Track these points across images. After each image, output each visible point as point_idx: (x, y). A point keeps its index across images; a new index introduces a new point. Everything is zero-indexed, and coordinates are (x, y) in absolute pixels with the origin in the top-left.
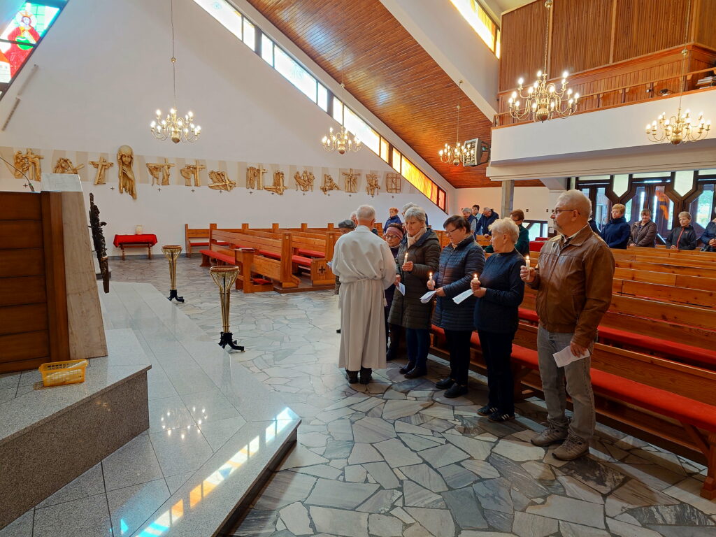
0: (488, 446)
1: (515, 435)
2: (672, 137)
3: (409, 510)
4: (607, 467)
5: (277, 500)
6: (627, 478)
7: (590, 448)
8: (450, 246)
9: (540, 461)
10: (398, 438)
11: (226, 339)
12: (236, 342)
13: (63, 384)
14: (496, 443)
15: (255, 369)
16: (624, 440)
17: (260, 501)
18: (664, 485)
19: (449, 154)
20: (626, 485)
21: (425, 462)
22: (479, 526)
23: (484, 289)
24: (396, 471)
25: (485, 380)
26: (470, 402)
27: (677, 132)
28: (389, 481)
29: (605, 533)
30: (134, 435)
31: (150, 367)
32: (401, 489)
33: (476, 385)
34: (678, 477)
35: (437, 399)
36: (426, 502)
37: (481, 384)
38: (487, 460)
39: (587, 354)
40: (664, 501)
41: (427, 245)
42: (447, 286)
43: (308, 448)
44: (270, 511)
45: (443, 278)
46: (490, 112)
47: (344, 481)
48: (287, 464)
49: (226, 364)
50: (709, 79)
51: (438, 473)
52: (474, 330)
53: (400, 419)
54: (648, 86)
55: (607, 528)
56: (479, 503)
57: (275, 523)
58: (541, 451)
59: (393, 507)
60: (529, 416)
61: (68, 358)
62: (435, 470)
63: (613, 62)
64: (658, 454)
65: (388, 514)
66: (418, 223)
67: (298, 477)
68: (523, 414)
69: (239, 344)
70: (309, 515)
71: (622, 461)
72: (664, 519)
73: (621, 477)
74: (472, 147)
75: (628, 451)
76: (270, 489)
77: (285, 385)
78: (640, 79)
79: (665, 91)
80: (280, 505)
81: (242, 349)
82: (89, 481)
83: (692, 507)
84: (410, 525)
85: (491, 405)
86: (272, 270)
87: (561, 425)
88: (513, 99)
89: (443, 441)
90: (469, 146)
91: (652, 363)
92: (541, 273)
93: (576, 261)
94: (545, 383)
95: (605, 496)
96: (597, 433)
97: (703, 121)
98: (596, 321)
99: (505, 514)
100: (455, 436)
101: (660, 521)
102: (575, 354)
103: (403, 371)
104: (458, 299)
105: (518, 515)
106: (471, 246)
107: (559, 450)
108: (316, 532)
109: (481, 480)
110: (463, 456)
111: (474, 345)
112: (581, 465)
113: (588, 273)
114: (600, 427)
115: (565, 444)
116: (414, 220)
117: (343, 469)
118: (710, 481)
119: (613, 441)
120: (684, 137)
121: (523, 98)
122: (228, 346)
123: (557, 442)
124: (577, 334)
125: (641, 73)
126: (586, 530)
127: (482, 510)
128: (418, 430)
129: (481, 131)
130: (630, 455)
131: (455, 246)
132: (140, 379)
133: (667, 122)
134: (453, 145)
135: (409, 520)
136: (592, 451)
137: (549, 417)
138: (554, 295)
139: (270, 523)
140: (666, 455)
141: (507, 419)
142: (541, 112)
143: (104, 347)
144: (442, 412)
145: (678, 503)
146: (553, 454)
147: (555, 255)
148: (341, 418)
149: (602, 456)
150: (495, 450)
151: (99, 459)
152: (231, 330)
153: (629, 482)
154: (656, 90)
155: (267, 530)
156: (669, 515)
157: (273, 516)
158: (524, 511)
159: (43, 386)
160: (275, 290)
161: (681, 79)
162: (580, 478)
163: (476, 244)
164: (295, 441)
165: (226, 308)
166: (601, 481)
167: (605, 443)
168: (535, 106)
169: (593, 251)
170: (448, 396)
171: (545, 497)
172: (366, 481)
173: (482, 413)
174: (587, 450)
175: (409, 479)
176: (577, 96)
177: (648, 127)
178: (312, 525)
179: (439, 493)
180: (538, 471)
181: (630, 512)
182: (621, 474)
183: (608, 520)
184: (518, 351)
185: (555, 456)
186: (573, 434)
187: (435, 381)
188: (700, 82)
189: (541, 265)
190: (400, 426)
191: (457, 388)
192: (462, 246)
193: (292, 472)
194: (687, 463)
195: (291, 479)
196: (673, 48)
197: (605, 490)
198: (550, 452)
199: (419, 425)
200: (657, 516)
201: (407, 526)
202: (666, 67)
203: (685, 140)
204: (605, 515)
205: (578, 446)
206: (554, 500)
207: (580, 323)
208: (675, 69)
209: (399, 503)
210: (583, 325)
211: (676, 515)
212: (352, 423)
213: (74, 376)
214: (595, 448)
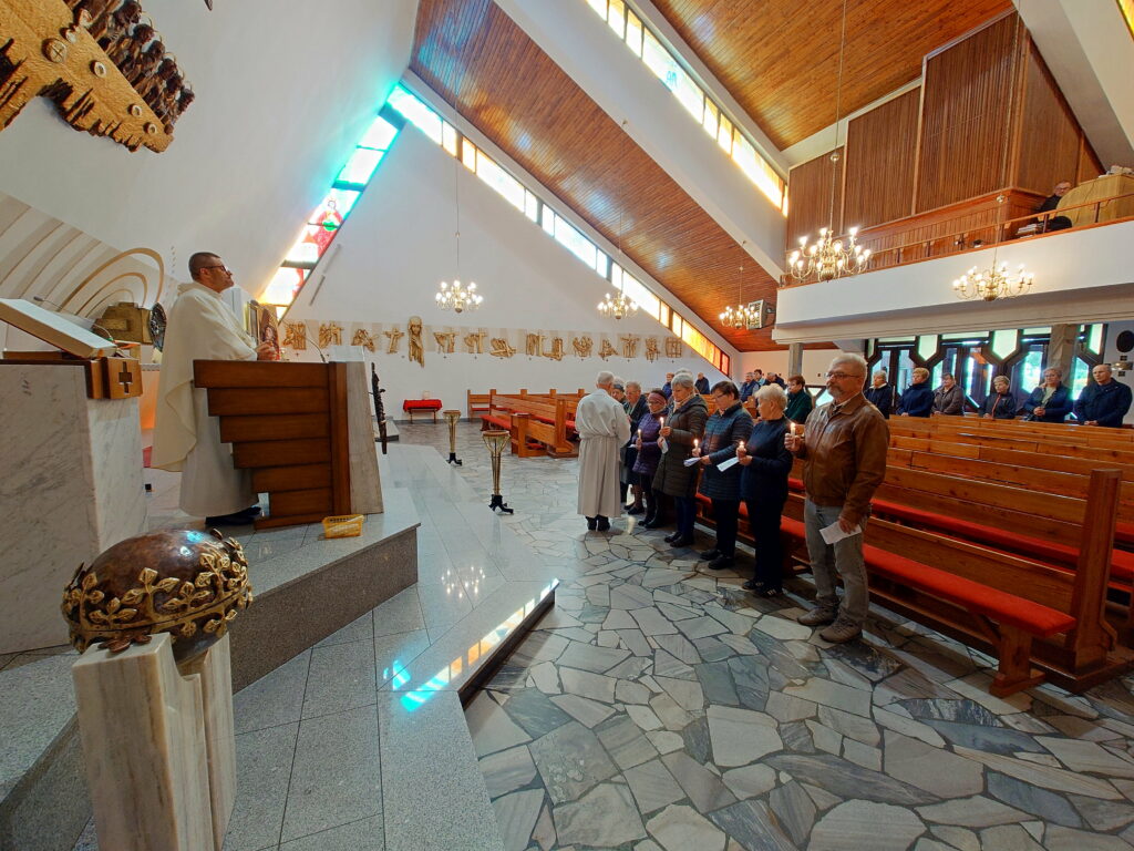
0: (749, 622)
1: (780, 612)
2: (985, 293)
3: (659, 679)
4: (882, 653)
5: (530, 658)
6: (903, 667)
7: (864, 632)
8: (718, 413)
9: (805, 641)
10: (655, 606)
11: (497, 501)
12: (506, 505)
13: (342, 536)
14: (759, 618)
15: (521, 532)
16: (905, 626)
17: (514, 658)
18: (945, 676)
19: (731, 317)
20: (900, 674)
21: (680, 632)
22: (732, 703)
23: (750, 457)
24: (650, 640)
25: (752, 552)
26: (736, 575)
27: (991, 288)
28: (640, 648)
29: (870, 722)
30: (404, 587)
31: (419, 525)
32: (652, 658)
33: (744, 557)
34: (965, 670)
35: (702, 570)
36: (677, 673)
37: (748, 556)
38: (746, 636)
39: (858, 530)
40: (944, 695)
41: (690, 411)
42: (713, 454)
43: (564, 610)
44: (522, 668)
45: (710, 445)
46: (776, 273)
47: (597, 645)
48: (543, 625)
49: (496, 526)
50: (1033, 227)
51: (693, 644)
52: (742, 499)
53: (660, 588)
54: (958, 237)
55: (872, 717)
56: (733, 679)
57: (525, 680)
58: (807, 631)
59: (643, 674)
60: (799, 593)
61: (349, 513)
62: (690, 641)
63: (916, 212)
64: (944, 644)
65: (636, 681)
66: (684, 390)
67: (552, 638)
68: (792, 591)
69: (509, 507)
70: (558, 675)
71: (900, 648)
72: (940, 713)
73: (897, 665)
74: (756, 310)
75: (907, 637)
76: (525, 647)
77: (548, 548)
78: (948, 230)
79: (978, 243)
80: (532, 663)
81: (511, 511)
82: (360, 627)
83: (977, 704)
84: (658, 694)
85: (756, 580)
86: (546, 435)
87: (831, 604)
88: (794, 259)
89: (702, 613)
90: (753, 308)
91: (939, 543)
92: (807, 441)
93: (846, 431)
94: (813, 559)
95: (874, 684)
96: (871, 616)
97: (1023, 274)
98: (869, 496)
99: (759, 692)
100: (716, 608)
101: (937, 715)
102: (845, 529)
103: (667, 540)
104: (723, 467)
105: (773, 694)
106: (739, 413)
107: (826, 631)
108: (563, 692)
109: (738, 655)
110: (720, 629)
111: (742, 517)
112: (851, 648)
113: (859, 444)
114: (874, 609)
115: (834, 625)
116: (679, 387)
117: (597, 634)
118: (1001, 677)
119: (892, 626)
120: (1000, 293)
121: (805, 257)
122: (498, 508)
123: (826, 623)
124: (846, 508)
125: (948, 225)
126: (848, 717)
127: (735, 686)
128: (677, 601)
129: (765, 291)
130: (910, 642)
131: (722, 413)
132: (409, 535)
133: (979, 277)
134: (736, 309)
135: (656, 689)
136: (865, 635)
137: (818, 595)
138: (820, 466)
139: (520, 679)
140: (953, 645)
141: (774, 595)
142: (826, 271)
143: (380, 504)
144: (706, 584)
145: (961, 698)
146: (821, 635)
147: (822, 424)
148: (599, 584)
149: (877, 642)
150: (756, 626)
151: (371, 607)
152: (501, 493)
153: (905, 671)
154: (966, 241)
155: (517, 686)
156: (948, 711)
157: (525, 673)
158: (780, 691)
159: (325, 537)
160: (549, 455)
161: (997, 228)
162: (849, 662)
163: (744, 410)
164: (553, 603)
165: (497, 472)
166: (872, 667)
167: (881, 627)
168: (819, 265)
169: (864, 421)
170: (711, 567)
171: (806, 679)
172: (618, 647)
173: (749, 586)
174: (860, 634)
175: (662, 648)
176: (868, 253)
177: (956, 284)
178: (560, 685)
179: (692, 665)
180: (802, 651)
181: (902, 703)
182: (897, 662)
183: (875, 710)
184: (787, 523)
185: (823, 638)
186: (843, 615)
187: (700, 552)
188: (1021, 230)
189: (807, 434)
190: (659, 595)
191: (721, 559)
192: (729, 413)
193: (547, 632)
194: (978, 656)
195: (545, 639)
196: (985, 195)
197: (875, 677)
198: (817, 632)
199: (678, 595)
200: (933, 710)
201: (653, 695)
202: (979, 216)
203: (1002, 296)
204: (872, 703)
205: (848, 628)
206: (817, 683)
207: (849, 497)
208: (990, 218)
209: (649, 672)
210: (853, 499)
211: (956, 711)
212: (611, 589)
213: (352, 529)
214: (870, 631)
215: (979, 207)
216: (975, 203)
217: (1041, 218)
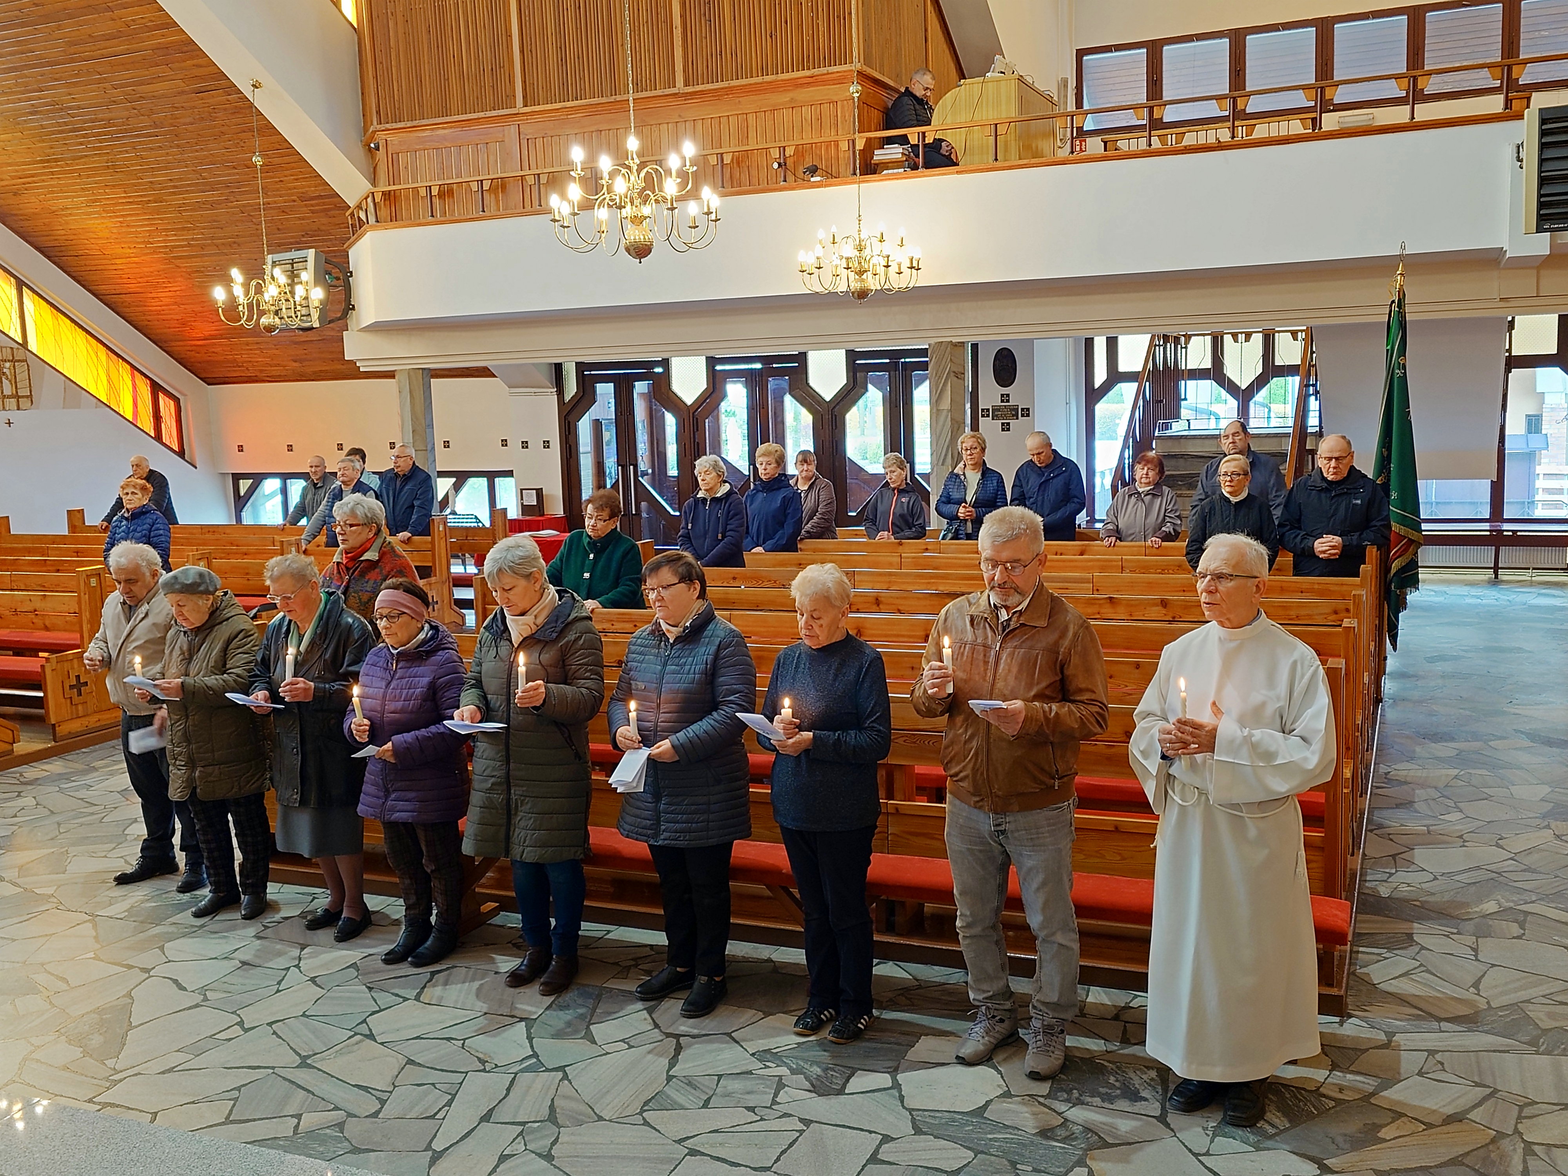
2: (849, 282)
23: (807, 735)
42: (681, 736)
54: (775, 153)
63: (686, 84)
78: (752, 134)
79: (813, 170)
87: (1008, 1005)
107: (1035, 1062)
120: (872, 283)
125: (751, 118)
131: (671, 632)
154: (790, 162)
161: (844, 146)
185: (1037, 1075)
186: (1047, 1017)
188: (879, 155)
196: (816, 71)
202: (806, 113)
208: (826, 121)
215: (802, 95)
216: (797, 84)
217: (913, 140)
